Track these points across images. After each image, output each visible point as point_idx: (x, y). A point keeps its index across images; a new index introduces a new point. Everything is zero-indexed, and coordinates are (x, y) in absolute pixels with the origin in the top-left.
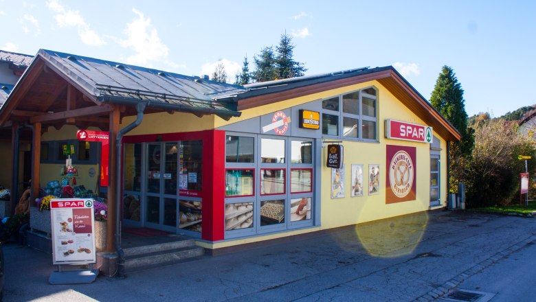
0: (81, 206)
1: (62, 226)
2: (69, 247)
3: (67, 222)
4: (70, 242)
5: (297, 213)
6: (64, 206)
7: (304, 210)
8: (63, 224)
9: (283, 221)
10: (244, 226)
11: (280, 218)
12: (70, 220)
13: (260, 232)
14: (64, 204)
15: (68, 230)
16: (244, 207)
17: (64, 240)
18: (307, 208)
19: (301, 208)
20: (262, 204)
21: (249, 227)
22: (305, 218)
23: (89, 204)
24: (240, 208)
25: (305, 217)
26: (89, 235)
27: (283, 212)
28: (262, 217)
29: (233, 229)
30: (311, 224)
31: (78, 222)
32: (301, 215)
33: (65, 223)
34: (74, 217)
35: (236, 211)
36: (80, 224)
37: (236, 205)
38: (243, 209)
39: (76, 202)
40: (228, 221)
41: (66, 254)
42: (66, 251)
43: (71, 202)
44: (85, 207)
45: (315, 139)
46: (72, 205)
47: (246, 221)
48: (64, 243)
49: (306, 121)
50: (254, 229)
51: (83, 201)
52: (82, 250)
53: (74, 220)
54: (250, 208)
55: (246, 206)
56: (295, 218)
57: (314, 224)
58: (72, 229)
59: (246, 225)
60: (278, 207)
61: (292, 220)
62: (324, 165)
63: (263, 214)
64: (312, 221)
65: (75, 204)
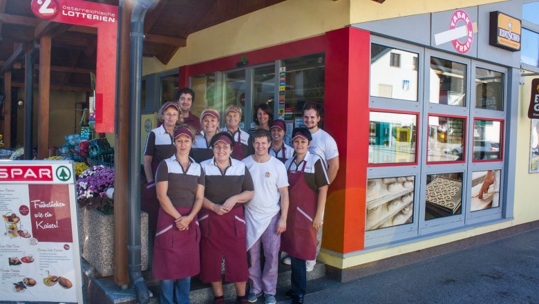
0: (45, 178)
1: (9, 224)
2: (25, 271)
3: (18, 214)
4: (28, 260)
5: (480, 197)
6: (10, 178)
7: (489, 191)
8: (10, 219)
9: (459, 211)
10: (397, 222)
11: (455, 206)
12: (23, 210)
13: (423, 232)
14: (9, 172)
15: (21, 233)
16: (400, 185)
17: (13, 256)
18: (495, 188)
19: (485, 189)
20: (429, 179)
21: (406, 223)
22: (490, 206)
23: (63, 174)
24: (392, 186)
25: (491, 204)
26: (66, 247)
27: (460, 195)
28: (428, 203)
29: (378, 228)
30: (499, 215)
31: (41, 215)
32: (485, 201)
33: (14, 216)
34: (32, 204)
35: (386, 193)
36: (46, 221)
37: (387, 181)
38: (397, 189)
39: (36, 169)
40: (370, 212)
41: (20, 286)
42: (18, 280)
43: (25, 169)
44: (56, 181)
45: (509, 68)
46: (27, 175)
47: (401, 212)
48: (13, 262)
49: (501, 33)
50: (414, 226)
51: (50, 168)
52: (53, 280)
53: (34, 211)
54: (410, 186)
55: (403, 183)
56: (476, 205)
57: (504, 216)
58: (30, 232)
59: (402, 219)
60: (453, 186)
61: (473, 209)
62: (522, 115)
63: (430, 199)
64: (500, 210)
65: (33, 174)
